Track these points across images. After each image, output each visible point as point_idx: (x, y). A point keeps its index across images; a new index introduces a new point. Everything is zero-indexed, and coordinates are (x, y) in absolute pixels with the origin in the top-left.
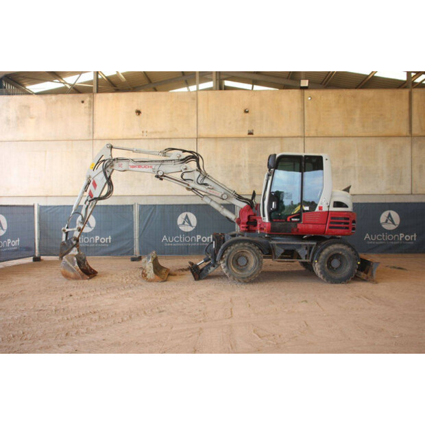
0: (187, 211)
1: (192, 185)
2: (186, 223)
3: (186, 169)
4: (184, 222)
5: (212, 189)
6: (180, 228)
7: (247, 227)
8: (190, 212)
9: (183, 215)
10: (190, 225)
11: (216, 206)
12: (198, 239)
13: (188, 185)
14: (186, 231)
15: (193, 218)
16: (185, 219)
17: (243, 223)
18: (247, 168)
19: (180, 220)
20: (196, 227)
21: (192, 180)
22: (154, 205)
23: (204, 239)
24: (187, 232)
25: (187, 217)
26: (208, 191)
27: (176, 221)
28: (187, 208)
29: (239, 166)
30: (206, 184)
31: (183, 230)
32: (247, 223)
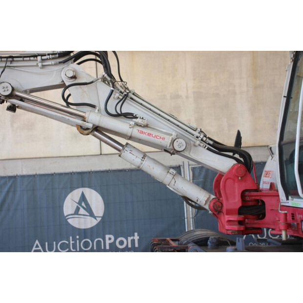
0: (83, 186)
1: (94, 118)
2: (82, 211)
3: (74, 77)
4: (78, 209)
5: (146, 126)
6: (70, 221)
7: (240, 223)
8: (90, 187)
9: (76, 194)
10: (91, 214)
11: (157, 172)
12: (108, 242)
13: (83, 119)
14: (83, 227)
15: (96, 201)
16: (80, 203)
17: (229, 212)
18: (191, 100)
19: (69, 205)
20: (103, 218)
21: (93, 106)
22: (10, 177)
23: (121, 243)
24: (85, 230)
25: (83, 198)
26: (136, 132)
27: (61, 207)
28: (83, 179)
29: (177, 97)
30: (129, 116)
31: (77, 226)
32: (240, 211)
